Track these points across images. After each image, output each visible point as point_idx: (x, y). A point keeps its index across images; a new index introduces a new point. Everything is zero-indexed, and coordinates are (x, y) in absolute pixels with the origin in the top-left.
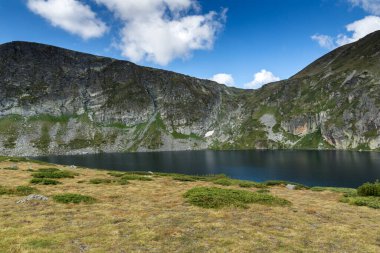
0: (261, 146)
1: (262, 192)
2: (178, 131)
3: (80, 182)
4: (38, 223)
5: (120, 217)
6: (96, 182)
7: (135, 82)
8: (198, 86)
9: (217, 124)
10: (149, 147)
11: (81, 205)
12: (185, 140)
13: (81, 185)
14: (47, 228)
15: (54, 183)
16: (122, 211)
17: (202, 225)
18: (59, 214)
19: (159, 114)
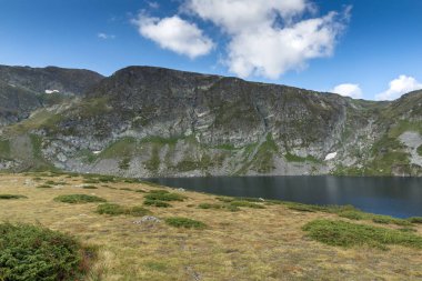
0: (401, 171)
1: (406, 230)
2: (292, 153)
3: (189, 206)
4: (153, 245)
5: (232, 247)
6: (205, 207)
7: (244, 100)
8: (317, 101)
9: (340, 145)
10: (259, 171)
11: (192, 230)
12: (301, 164)
13: (191, 209)
14: (161, 251)
15: (165, 206)
16: (234, 241)
17: (328, 266)
18: (172, 237)
19: (270, 134)
